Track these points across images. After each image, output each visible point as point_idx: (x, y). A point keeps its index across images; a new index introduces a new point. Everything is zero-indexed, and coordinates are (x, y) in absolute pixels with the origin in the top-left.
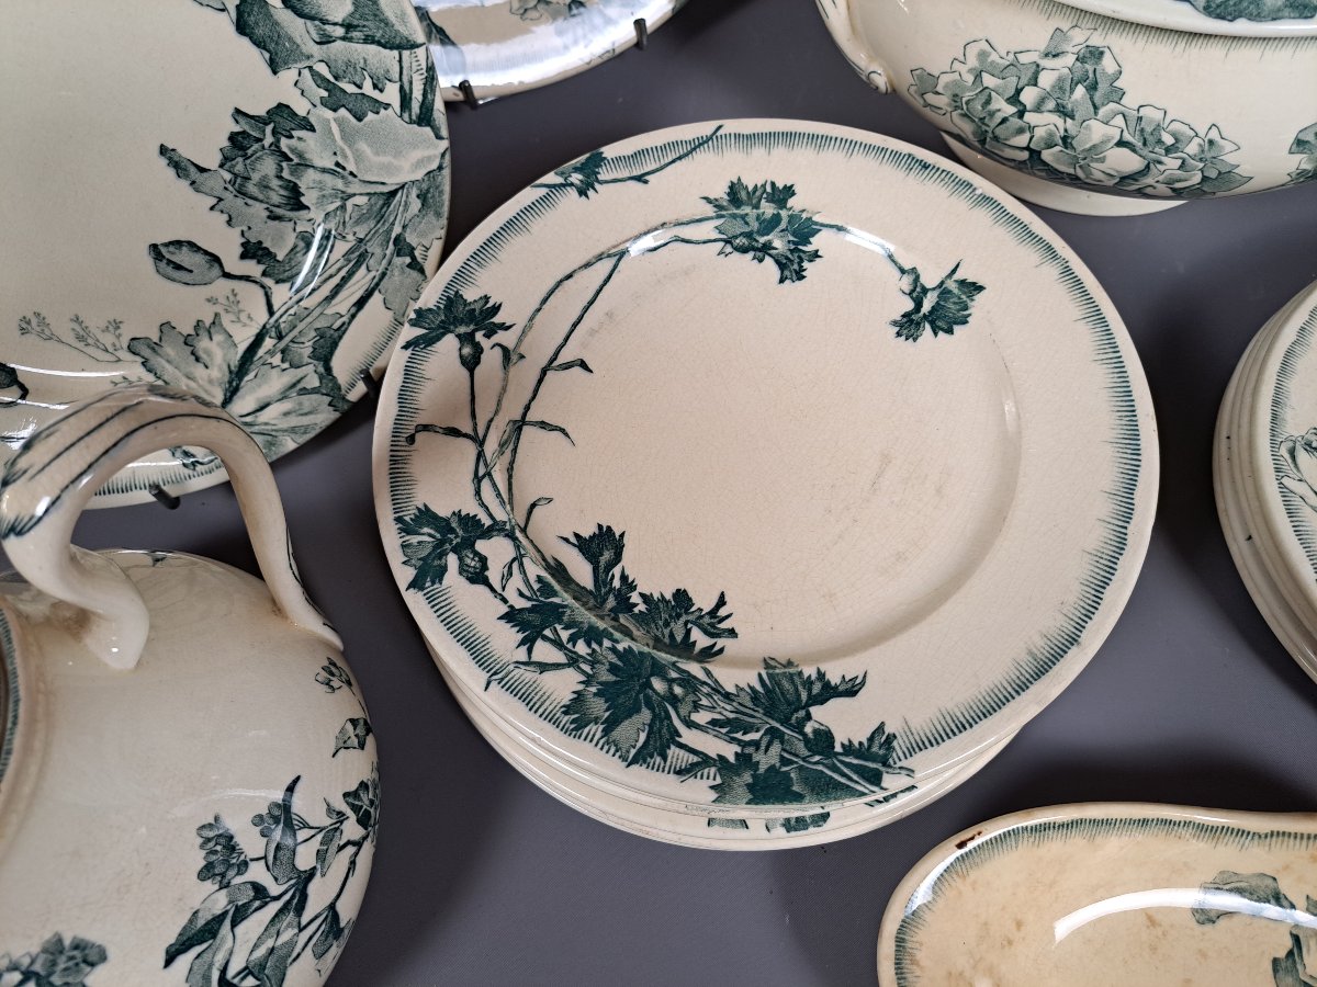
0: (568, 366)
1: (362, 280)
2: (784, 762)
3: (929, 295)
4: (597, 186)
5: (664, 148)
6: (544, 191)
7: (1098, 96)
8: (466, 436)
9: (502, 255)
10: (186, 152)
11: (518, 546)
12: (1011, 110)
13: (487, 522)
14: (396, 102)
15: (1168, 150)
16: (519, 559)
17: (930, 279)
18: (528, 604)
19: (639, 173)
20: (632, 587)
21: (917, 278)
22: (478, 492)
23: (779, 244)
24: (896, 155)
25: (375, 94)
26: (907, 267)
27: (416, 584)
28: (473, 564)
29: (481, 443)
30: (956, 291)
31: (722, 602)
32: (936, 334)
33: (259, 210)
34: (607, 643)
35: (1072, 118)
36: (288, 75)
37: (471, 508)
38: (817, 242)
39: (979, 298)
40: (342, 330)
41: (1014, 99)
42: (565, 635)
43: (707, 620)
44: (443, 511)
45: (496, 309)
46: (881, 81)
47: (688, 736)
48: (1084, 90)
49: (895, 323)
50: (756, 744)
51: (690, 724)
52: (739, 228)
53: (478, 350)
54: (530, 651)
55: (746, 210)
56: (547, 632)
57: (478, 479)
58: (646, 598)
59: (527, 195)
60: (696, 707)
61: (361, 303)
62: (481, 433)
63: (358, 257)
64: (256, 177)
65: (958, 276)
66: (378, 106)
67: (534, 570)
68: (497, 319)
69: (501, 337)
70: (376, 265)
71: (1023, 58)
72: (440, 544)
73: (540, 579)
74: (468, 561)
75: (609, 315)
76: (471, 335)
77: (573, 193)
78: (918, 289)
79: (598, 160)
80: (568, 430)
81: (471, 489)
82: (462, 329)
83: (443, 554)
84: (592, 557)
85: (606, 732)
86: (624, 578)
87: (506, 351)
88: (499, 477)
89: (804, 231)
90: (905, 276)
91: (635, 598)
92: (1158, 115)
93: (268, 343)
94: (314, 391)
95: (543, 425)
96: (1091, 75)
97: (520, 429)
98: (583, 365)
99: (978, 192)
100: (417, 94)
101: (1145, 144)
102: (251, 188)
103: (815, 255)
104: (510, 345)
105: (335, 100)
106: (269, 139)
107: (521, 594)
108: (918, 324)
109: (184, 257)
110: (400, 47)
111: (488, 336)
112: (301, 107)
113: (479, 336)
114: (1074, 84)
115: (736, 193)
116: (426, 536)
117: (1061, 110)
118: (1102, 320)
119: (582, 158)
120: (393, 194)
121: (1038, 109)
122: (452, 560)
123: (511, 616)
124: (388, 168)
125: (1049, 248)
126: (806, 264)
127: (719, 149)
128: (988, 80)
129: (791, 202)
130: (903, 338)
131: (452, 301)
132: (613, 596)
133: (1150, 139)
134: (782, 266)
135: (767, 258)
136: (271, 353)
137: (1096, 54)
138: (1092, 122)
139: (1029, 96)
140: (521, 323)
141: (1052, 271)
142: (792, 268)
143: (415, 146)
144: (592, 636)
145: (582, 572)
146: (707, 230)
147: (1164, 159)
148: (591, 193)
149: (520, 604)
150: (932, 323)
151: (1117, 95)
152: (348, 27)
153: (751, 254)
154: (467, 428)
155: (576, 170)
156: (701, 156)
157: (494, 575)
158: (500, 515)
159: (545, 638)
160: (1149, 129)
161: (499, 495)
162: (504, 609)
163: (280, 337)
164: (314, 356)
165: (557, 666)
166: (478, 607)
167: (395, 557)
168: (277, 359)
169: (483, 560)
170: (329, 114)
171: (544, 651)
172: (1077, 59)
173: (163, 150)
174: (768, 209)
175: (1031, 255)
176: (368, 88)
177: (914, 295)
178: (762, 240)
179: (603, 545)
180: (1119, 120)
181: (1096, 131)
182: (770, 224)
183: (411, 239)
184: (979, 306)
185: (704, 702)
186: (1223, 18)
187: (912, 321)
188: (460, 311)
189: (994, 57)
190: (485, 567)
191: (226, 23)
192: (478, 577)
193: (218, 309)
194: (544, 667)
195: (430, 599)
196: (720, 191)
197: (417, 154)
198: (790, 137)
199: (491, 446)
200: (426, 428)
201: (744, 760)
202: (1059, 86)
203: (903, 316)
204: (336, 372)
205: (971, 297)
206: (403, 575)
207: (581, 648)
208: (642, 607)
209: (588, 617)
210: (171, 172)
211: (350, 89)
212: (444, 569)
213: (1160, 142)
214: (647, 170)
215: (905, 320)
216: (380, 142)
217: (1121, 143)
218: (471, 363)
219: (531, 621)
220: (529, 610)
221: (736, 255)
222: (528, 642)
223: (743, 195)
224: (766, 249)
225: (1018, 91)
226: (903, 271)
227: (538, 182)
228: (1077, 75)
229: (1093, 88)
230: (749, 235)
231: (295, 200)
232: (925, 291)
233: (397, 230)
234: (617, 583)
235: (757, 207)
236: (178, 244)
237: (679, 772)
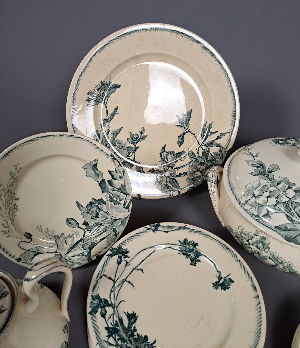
0: (139, 270)
1: (104, 235)
3: (222, 279)
4: (157, 231)
5: (173, 227)
6: (146, 229)
7: (264, 247)
8: (112, 280)
9: (133, 241)
10: (81, 203)
11: (114, 311)
12: (247, 243)
13: (110, 303)
14: (123, 204)
15: (280, 263)
16: (113, 314)
17: (223, 276)
18: (112, 327)
19: (166, 231)
20: (136, 331)
21: (220, 274)
22: (110, 295)
23: (192, 255)
24: (222, 244)
25: (120, 201)
26: (219, 271)
27: (90, 313)
28: (104, 312)
29: (115, 283)
30: (228, 280)
31: (154, 342)
32: (222, 289)
33: (90, 216)
34: (125, 343)
35: (259, 249)
36: (105, 194)
37: (107, 298)
38: (200, 258)
39: (233, 284)
40: (96, 244)
41: (248, 241)
42: (117, 337)
43: (150, 346)
44: (102, 297)
45: (128, 252)
46: (223, 225)
48: (262, 245)
49: (213, 283)
52: (184, 249)
53: (121, 260)
54: (108, 339)
55: (187, 246)
56: (114, 335)
57: (111, 291)
58: (138, 335)
59: (142, 229)
61: (102, 240)
62: (116, 280)
63: (105, 230)
64: (92, 210)
65: (229, 277)
66: (119, 203)
67: (116, 318)
68: (127, 255)
69: (127, 259)
70: (108, 233)
71: (250, 234)
72: (99, 304)
73: (116, 321)
74: (103, 311)
75: (151, 260)
76: (121, 256)
77: (151, 231)
78: (220, 277)
79: (159, 225)
80: (134, 285)
82: (120, 255)
83: (98, 308)
84: (129, 319)
86: (135, 328)
87: (127, 262)
88: (116, 292)
89: (198, 254)
90: (218, 273)
91: (135, 334)
92: (278, 255)
93: (81, 243)
94: (86, 256)
95: (129, 282)
96: (263, 242)
97: (124, 282)
98: (142, 270)
99: (238, 258)
100: (127, 203)
101: (275, 260)
102: (90, 212)
103: (199, 261)
104: (128, 261)
105: (112, 200)
106: (97, 204)
107: (111, 324)
108: (218, 285)
109: (72, 222)
110: (127, 195)
111: (124, 258)
112: (105, 200)
113: (123, 257)
114: (260, 243)
115: (185, 241)
116: (96, 302)
117: (257, 247)
118: (259, 299)
119: (156, 224)
120: (116, 220)
121: (252, 245)
122: (100, 309)
123: (107, 328)
124: (117, 215)
125: (251, 277)
126: (197, 262)
127: (184, 230)
128: (243, 235)
129: (197, 247)
130: (214, 288)
131: (120, 248)
132: (131, 331)
133: (276, 259)
134: (192, 261)
135: (189, 258)
136: (80, 245)
137: (265, 238)
138: (263, 252)
139: (250, 241)
140: (132, 257)
141: (250, 283)
142: (194, 262)
143: (123, 212)
144: (123, 340)
145: (126, 322)
146: (177, 247)
147: (279, 264)
148: (155, 232)
149: (110, 326)
150: (221, 286)
151: (269, 248)
152: (119, 189)
153: (185, 256)
154: (113, 278)
155: (154, 226)
156: (180, 231)
157: (107, 316)
158: (113, 302)
159: (113, 337)
160: (276, 257)
161: (114, 297)
162: (106, 326)
163: (83, 242)
164: (88, 248)
165: (113, 345)
166: (101, 324)
167: (88, 305)
168: (81, 247)
169: (106, 312)
170: (110, 203)
171: (111, 340)
172: (261, 238)
173: (77, 202)
174: (191, 247)
175: (246, 277)
176: (118, 200)
177: (219, 278)
178: (189, 253)
179: (132, 317)
180: (269, 253)
181: (264, 254)
182: (191, 251)
183: (117, 229)
184: (232, 286)
186: (289, 241)
187: (217, 284)
188: (121, 250)
189: (244, 231)
190: (106, 314)
191: (97, 183)
192: (103, 316)
193: (74, 233)
194: (110, 344)
195: (92, 318)
196: (182, 240)
197: (124, 214)
198: (200, 232)
199: (116, 284)
200: (105, 276)
202: (257, 242)
203: (215, 282)
204: (91, 253)
205: (231, 283)
206: (89, 309)
207: (120, 342)
208: (136, 337)
209: (123, 335)
210: (77, 206)
211: (115, 199)
212: (97, 311)
213: (278, 261)
214: (168, 230)
215: (215, 283)
216: (117, 210)
217: (270, 258)
218: (119, 263)
219: (111, 331)
220: (112, 328)
221: (182, 255)
222: (109, 336)
223: (187, 242)
224: (189, 256)
225: (249, 240)
226: (218, 271)
227: (145, 226)
228: (260, 241)
229: (264, 245)
230: (186, 251)
231: (97, 216)
232: (221, 278)
233: (115, 227)
234: (133, 328)
235: (189, 246)
236: (72, 219)
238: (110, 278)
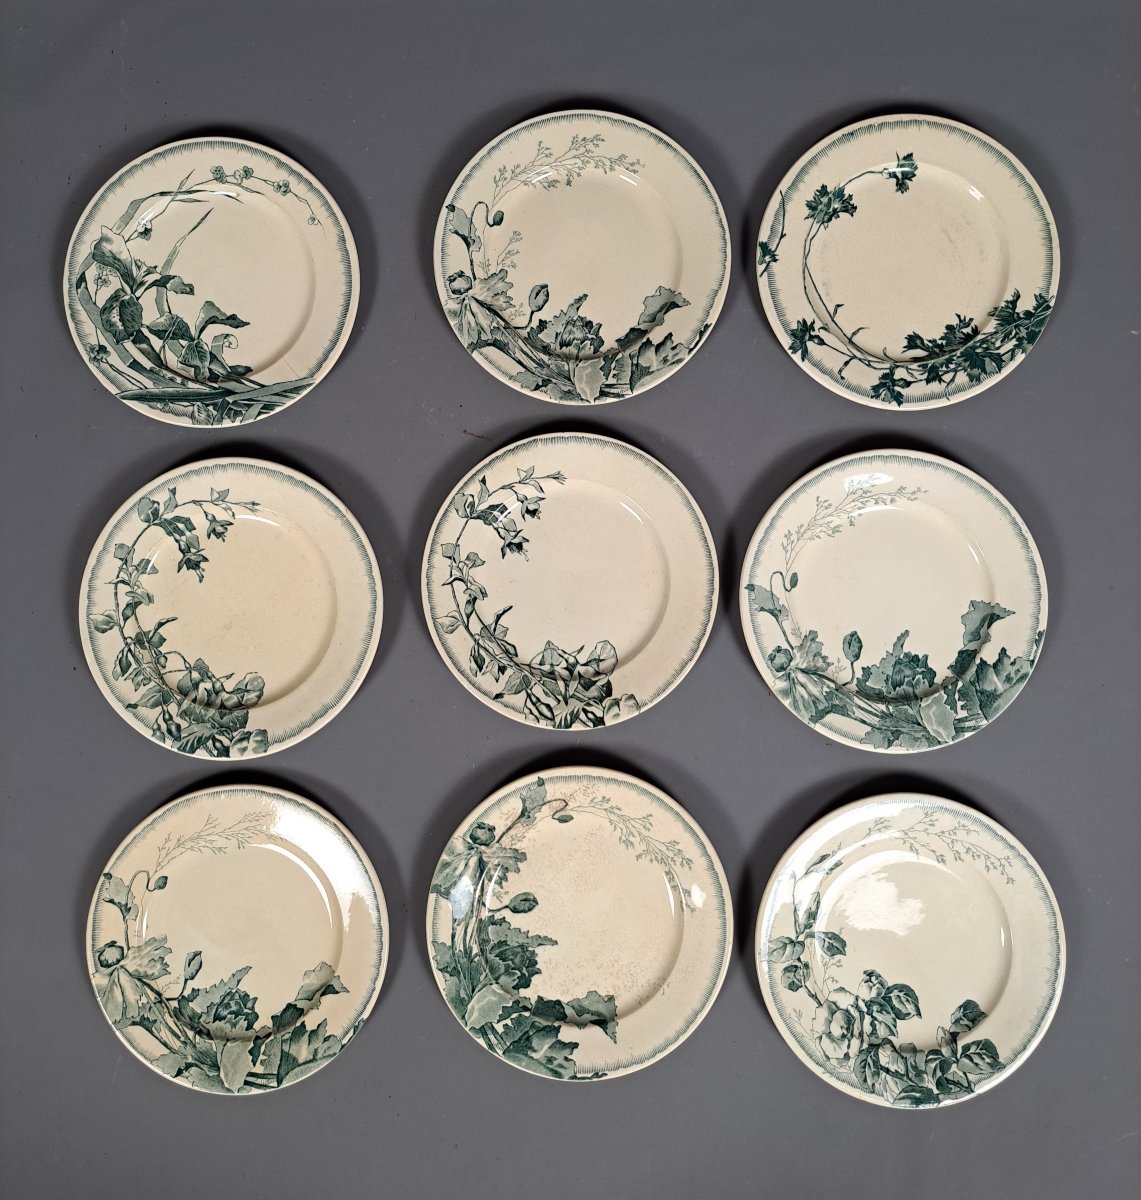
0: (836, 311)
2: (1027, 329)
3: (897, 171)
4: (776, 253)
6: (764, 274)
8: (850, 360)
9: (783, 305)
11: (903, 367)
13: (888, 371)
16: (907, 369)
17: (893, 167)
18: (926, 374)
19: (780, 235)
20: (936, 340)
21: (888, 171)
22: (875, 368)
23: (836, 205)
24: (839, 140)
27: (900, 403)
28: (902, 383)
29: (855, 357)
30: (905, 163)
31: (959, 316)
32: (913, 181)
34: (955, 358)
37: (880, 373)
38: (847, 193)
39: (914, 157)
42: (944, 368)
43: (962, 324)
44: (877, 382)
45: (804, 321)
47: (1002, 351)
49: (898, 190)
50: (1017, 333)
51: (998, 348)
52: (822, 215)
53: (817, 337)
54: (944, 382)
55: (819, 207)
56: (940, 374)
57: (869, 365)
58: (942, 339)
59: (763, 282)
60: (993, 343)
62: (851, 355)
65: (901, 157)
67: (915, 366)
68: (809, 324)
69: (818, 325)
72: (889, 389)
73: (919, 366)
74: (900, 384)
75: (824, 284)
76: (810, 335)
77: (773, 264)
78: (892, 173)
79: (764, 244)
80: (861, 326)
81: (871, 369)
82: (807, 337)
83: (893, 390)
84: (916, 347)
85: (986, 373)
86: (930, 341)
87: (822, 328)
88: (871, 358)
89: (840, 193)
90: (884, 172)
91: (940, 342)
95: (854, 334)
97: (853, 342)
98: (839, 306)
99: (877, 124)
103: (850, 196)
104: (821, 325)
107: (922, 374)
108: (904, 183)
111: (814, 330)
113: (813, 333)
115: (811, 206)
116: (883, 392)
118: (955, 128)
119: (759, 250)
122: (897, 388)
123: (928, 381)
125: (916, 122)
126: (851, 202)
127: (789, 199)
129: (828, 190)
130: (906, 192)
131: (793, 334)
132: (935, 350)
134: (846, 211)
135: (840, 214)
140: (814, 316)
141: (925, 128)
142: (849, 208)
144: (950, 361)
145: (919, 353)
146: (816, 227)
148: (777, 258)
149: (925, 376)
150: (908, 178)
153: (833, 218)
154: (848, 358)
155: (763, 256)
156: (789, 207)
157: (909, 379)
158: (887, 366)
159: (942, 375)
161: (879, 362)
162: (925, 382)
165: (954, 377)
166: (919, 389)
167: (885, 407)
169: (902, 379)
171: (947, 378)
174: (825, 200)
175: (914, 129)
177: (893, 176)
178: (831, 210)
179: (913, 341)
182: (829, 205)
184: (916, 159)
185: (993, 340)
187: (901, 185)
188: (799, 334)
190: (905, 380)
192: (908, 384)
194: (953, 380)
195: (908, 402)
196: (807, 211)
199: (858, 355)
200: (840, 371)
201: (1020, 340)
205: (911, 160)
206: (894, 407)
207: (952, 366)
208: (946, 341)
209: (942, 359)
212: (899, 393)
214: (781, 231)
215: (899, 186)
218: (822, 342)
219: (934, 375)
220: (929, 374)
221: (830, 223)
222: (941, 380)
223: (814, 204)
224: (835, 211)
226: (881, 173)
227: (759, 275)
230: (827, 213)
232: (894, 172)
234: (930, 345)
235: (821, 203)
237: (1011, 360)
238: (847, 363)
